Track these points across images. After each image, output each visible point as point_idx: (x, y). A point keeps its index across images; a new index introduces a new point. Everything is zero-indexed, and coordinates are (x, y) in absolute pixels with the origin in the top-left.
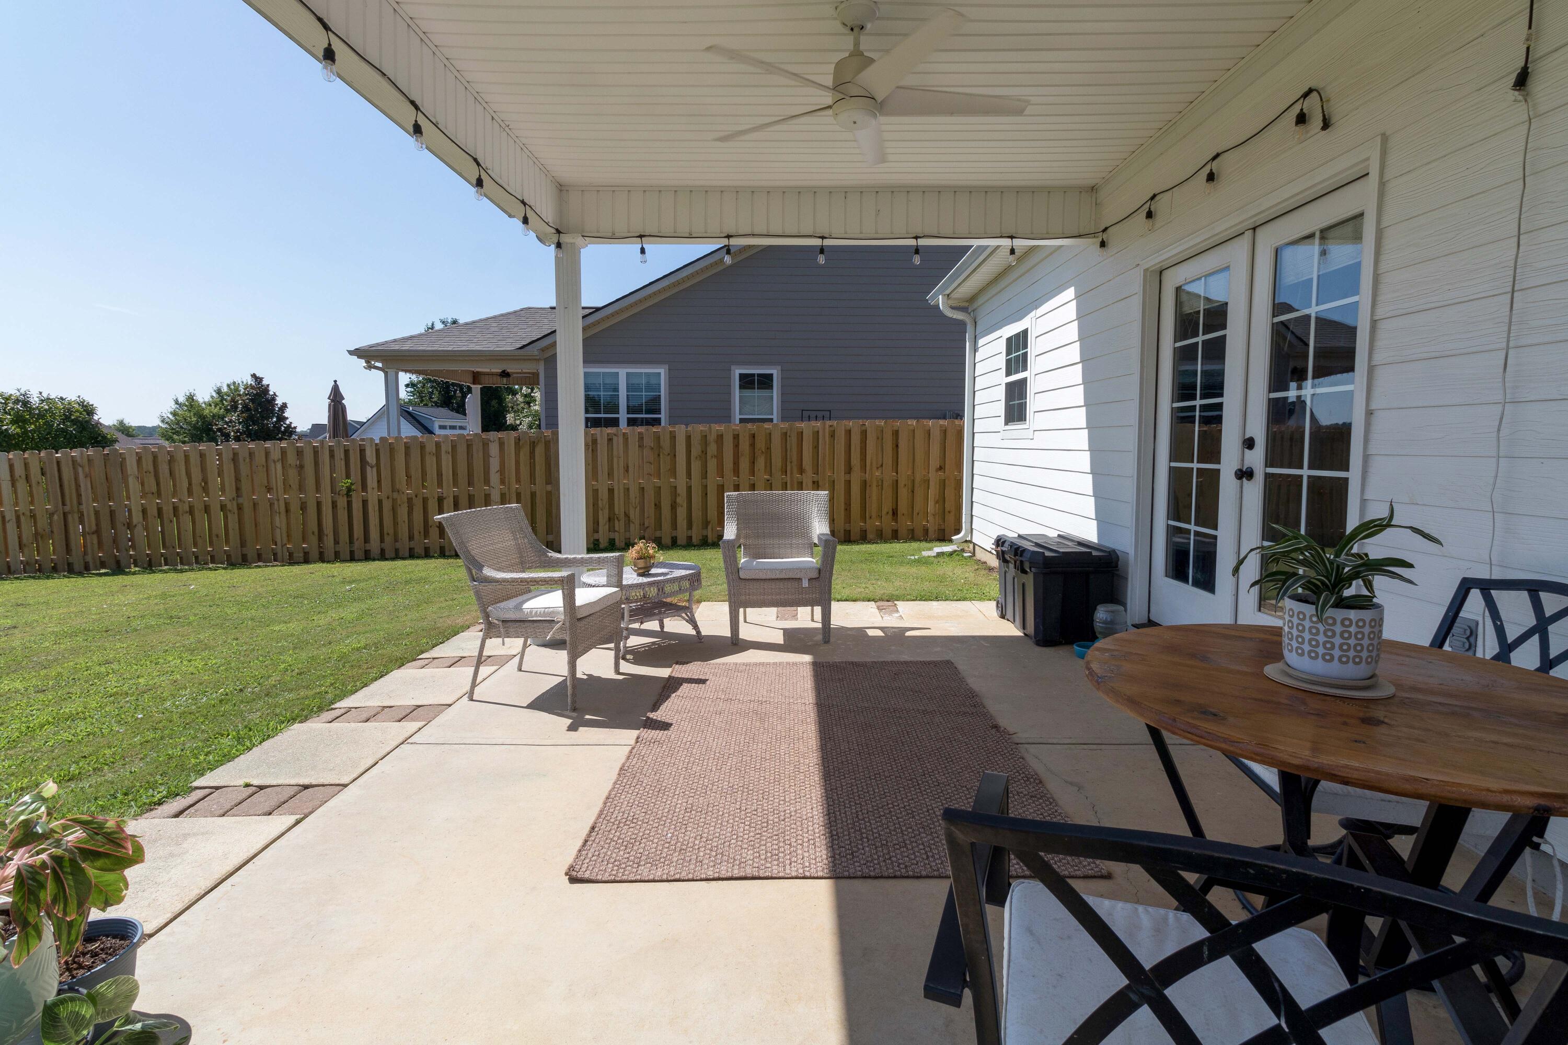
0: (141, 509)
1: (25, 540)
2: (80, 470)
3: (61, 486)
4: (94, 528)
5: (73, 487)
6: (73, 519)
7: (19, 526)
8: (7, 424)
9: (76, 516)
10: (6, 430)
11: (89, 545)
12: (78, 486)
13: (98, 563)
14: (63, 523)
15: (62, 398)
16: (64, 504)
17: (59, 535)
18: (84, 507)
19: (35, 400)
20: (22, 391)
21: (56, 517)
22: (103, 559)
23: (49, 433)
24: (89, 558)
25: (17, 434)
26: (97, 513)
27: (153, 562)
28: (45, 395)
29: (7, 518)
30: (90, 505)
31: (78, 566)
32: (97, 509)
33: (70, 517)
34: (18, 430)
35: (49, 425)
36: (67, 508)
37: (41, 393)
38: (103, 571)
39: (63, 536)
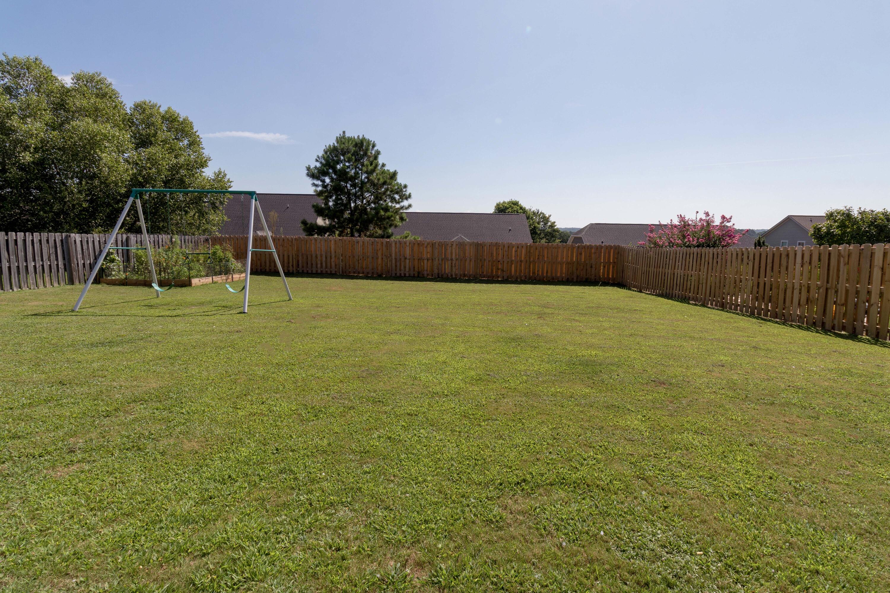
0: (879, 292)
1: (801, 303)
2: (842, 259)
3: (828, 270)
4: (843, 301)
5: (835, 271)
6: (831, 293)
7: (800, 293)
8: (834, 228)
9: (833, 291)
10: (833, 232)
11: (837, 312)
12: (838, 270)
13: (841, 328)
14: (825, 294)
15: (872, 211)
16: (828, 282)
17: (821, 302)
18: (839, 286)
19: (855, 213)
20: (848, 208)
21: (821, 290)
22: (845, 325)
23: (858, 234)
24: (836, 322)
25: (839, 234)
26: (847, 291)
27: (880, 335)
28: (862, 209)
29: (795, 287)
30: (843, 285)
31: (828, 326)
32: (848, 289)
33: (829, 291)
34: (840, 232)
35: (859, 228)
36: (829, 285)
37: (860, 208)
38: (843, 333)
39: (823, 303)
